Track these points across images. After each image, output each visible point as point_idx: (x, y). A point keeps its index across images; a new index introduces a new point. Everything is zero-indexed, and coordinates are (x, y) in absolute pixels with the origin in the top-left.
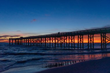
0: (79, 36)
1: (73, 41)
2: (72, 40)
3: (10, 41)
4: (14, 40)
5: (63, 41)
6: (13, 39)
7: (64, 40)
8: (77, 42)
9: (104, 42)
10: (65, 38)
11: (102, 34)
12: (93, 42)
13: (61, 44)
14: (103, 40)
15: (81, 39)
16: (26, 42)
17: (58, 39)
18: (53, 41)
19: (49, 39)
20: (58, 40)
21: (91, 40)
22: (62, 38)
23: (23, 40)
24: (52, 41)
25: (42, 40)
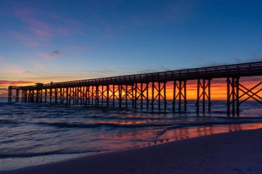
0: (178, 82)
1: (162, 93)
2: (159, 91)
3: (10, 94)
4: (21, 91)
5: (138, 95)
6: (18, 89)
7: (142, 92)
8: (172, 98)
9: (235, 98)
10: (144, 85)
11: (231, 79)
12: (209, 98)
13: (135, 100)
14: (233, 92)
15: (180, 89)
16: (51, 95)
17: (126, 90)
18: (114, 95)
19: (105, 87)
20: (126, 93)
21: (204, 93)
22: (136, 87)
23: (44, 91)
24: (114, 93)
25: (88, 90)
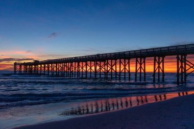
0: (139, 59)
1: (127, 68)
2: (125, 66)
3: (15, 68)
4: (23, 67)
5: (109, 69)
6: (21, 65)
7: (112, 66)
8: (135, 71)
9: (183, 71)
10: (114, 61)
11: (180, 56)
12: (163, 71)
13: (106, 73)
14: (182, 67)
15: (141, 64)
16: (45, 69)
17: (100, 65)
18: (91, 69)
19: (84, 63)
20: (100, 67)
21: (159, 67)
22: (108, 63)
23: (39, 66)
24: (91, 67)
25: (72, 65)
